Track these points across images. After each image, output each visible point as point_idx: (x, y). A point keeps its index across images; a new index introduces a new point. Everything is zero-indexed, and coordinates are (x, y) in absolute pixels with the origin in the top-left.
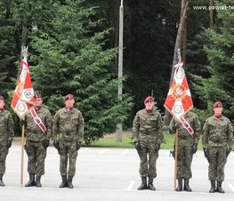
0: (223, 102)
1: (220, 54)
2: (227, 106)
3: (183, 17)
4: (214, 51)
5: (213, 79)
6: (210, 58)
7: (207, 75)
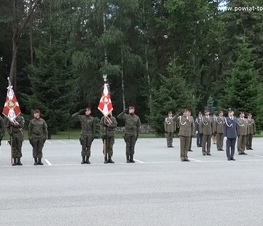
0: (40, 109)
1: (38, 80)
2: (42, 112)
3: (14, 57)
4: (34, 78)
5: (34, 96)
6: (32, 83)
7: (30, 93)
